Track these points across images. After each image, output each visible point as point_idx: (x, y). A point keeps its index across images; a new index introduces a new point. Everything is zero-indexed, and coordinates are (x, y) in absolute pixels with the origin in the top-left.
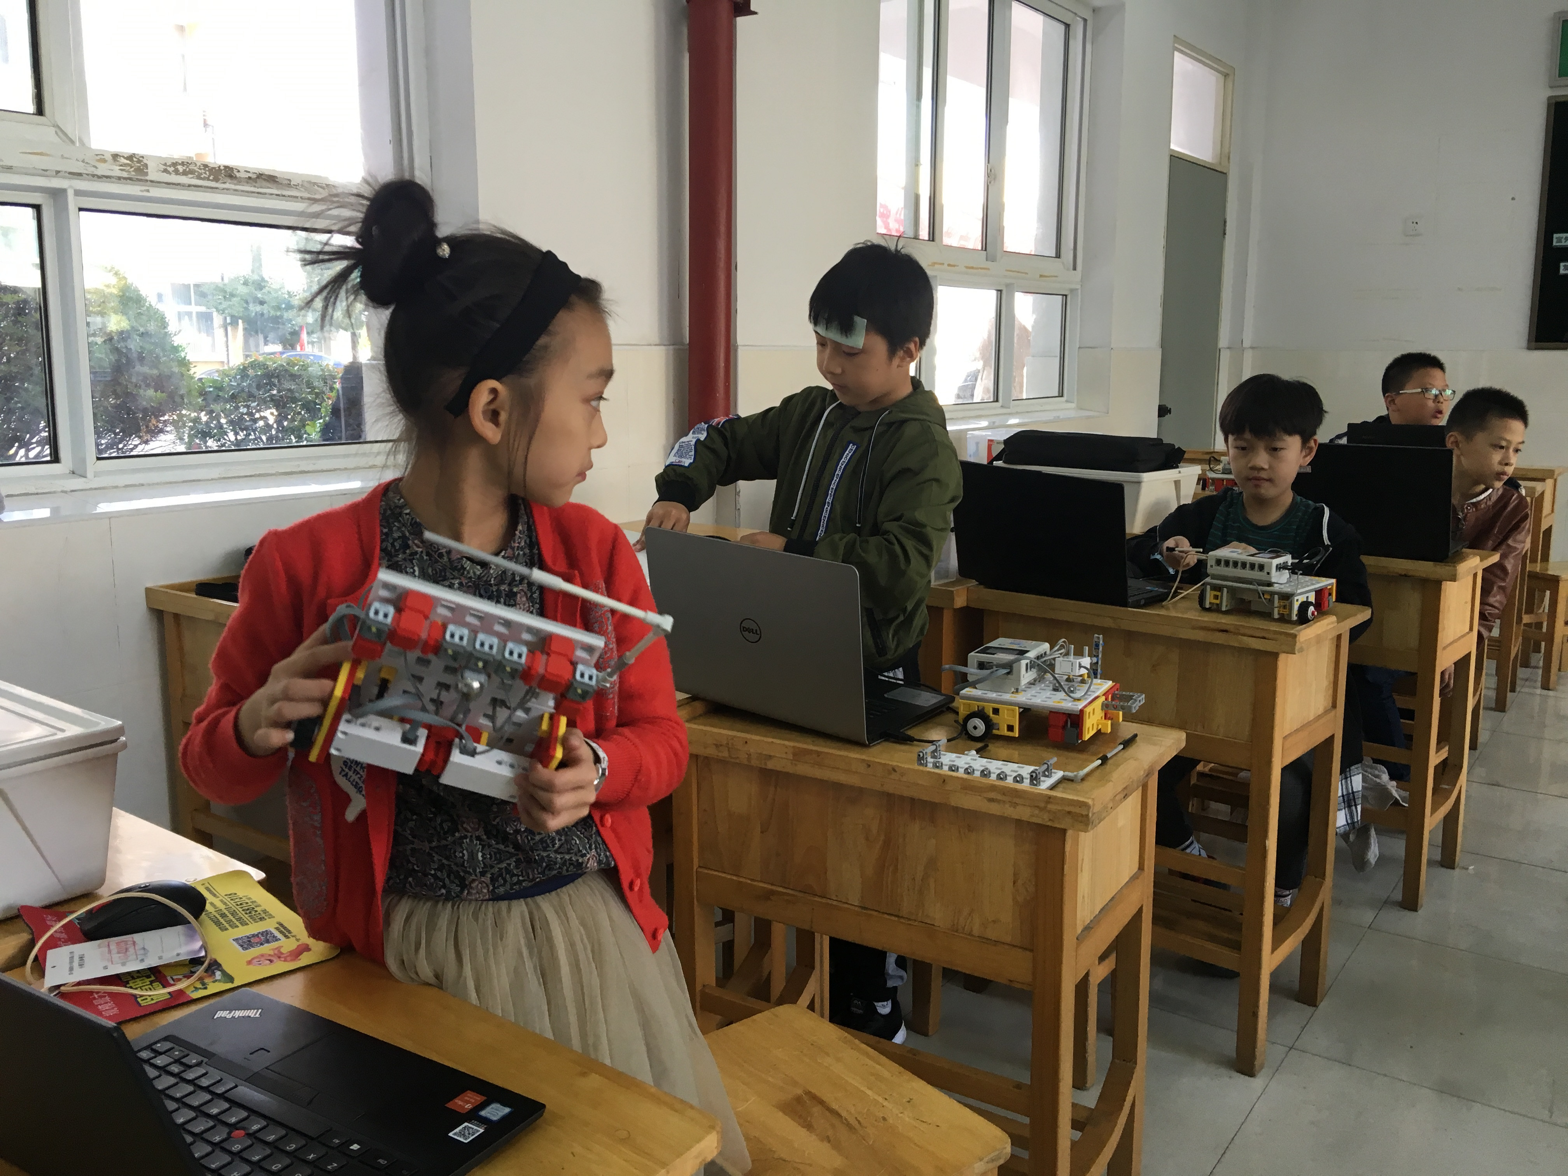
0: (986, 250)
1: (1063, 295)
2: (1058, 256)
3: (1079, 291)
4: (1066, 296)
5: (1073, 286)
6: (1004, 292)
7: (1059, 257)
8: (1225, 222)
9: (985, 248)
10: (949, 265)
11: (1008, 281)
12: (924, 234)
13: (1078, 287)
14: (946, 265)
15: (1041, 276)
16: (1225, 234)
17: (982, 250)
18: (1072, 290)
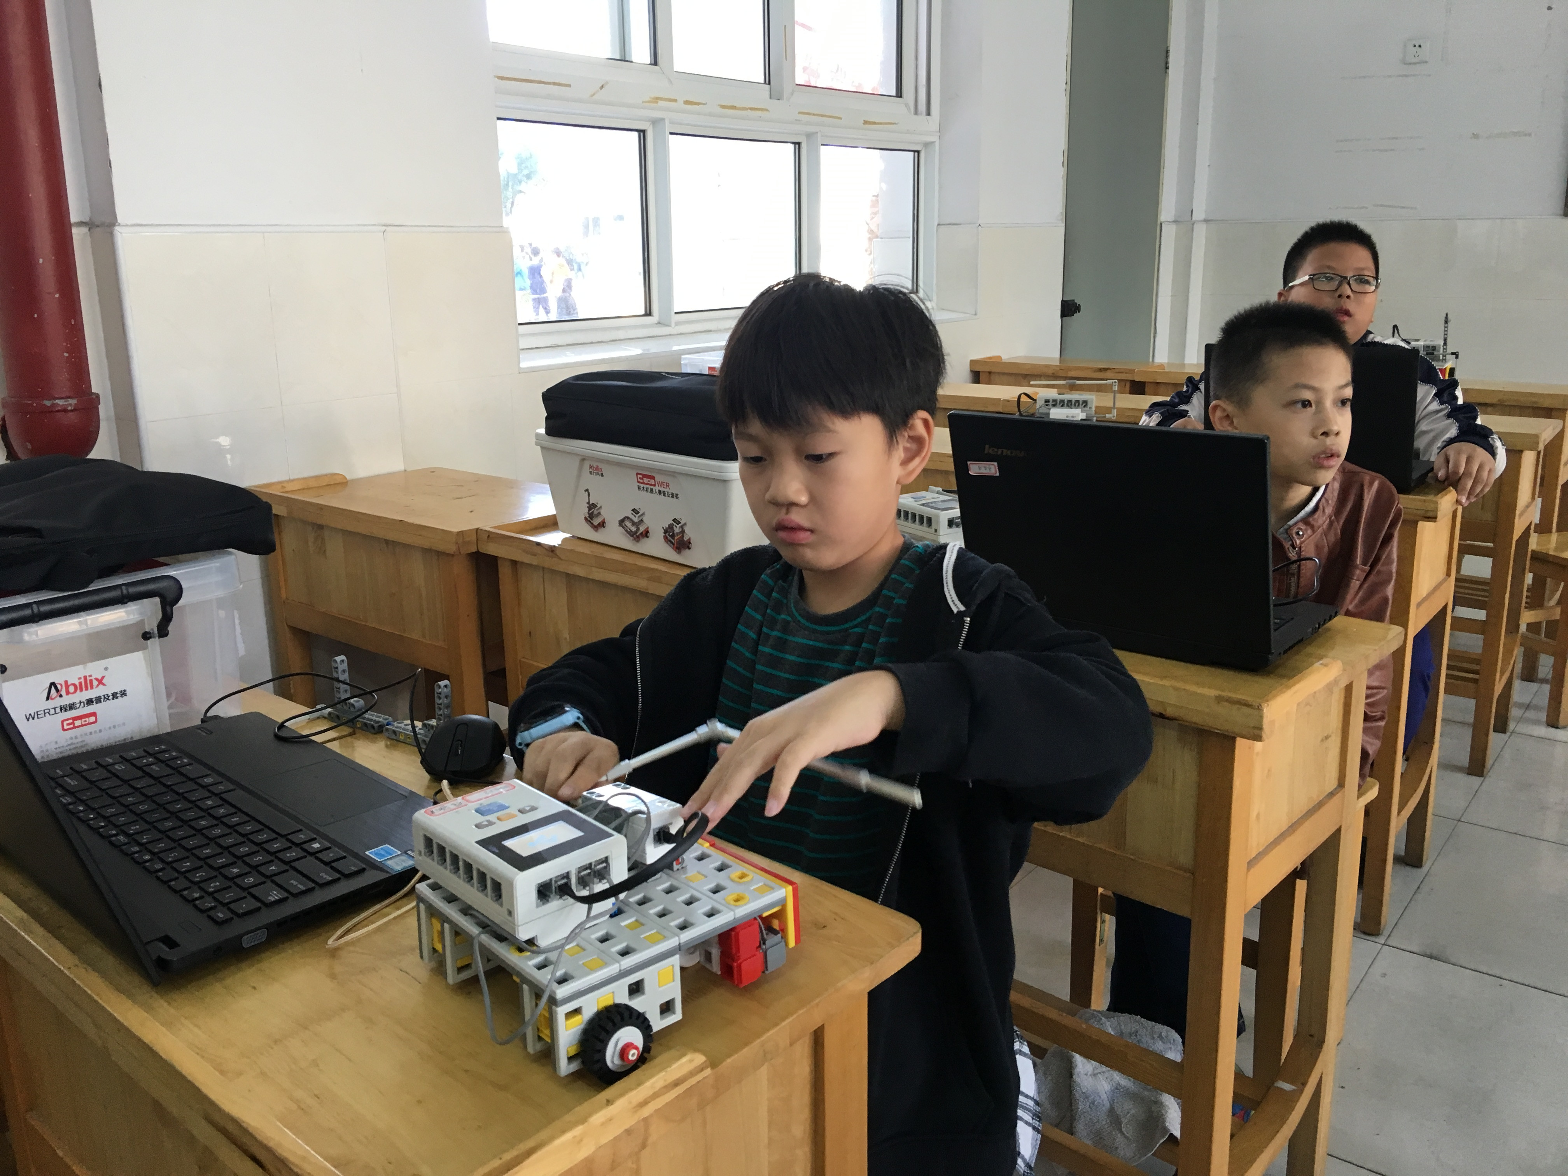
0: (769, 83)
1: (914, 151)
2: (899, 94)
3: (937, 144)
4: (918, 152)
5: (929, 139)
6: (804, 147)
7: (901, 97)
8: (1167, 52)
9: (768, 81)
10: (687, 102)
11: (810, 129)
12: (640, 52)
13: (934, 138)
14: (680, 104)
15: (866, 122)
16: (1167, 68)
17: (765, 83)
18: (927, 145)
